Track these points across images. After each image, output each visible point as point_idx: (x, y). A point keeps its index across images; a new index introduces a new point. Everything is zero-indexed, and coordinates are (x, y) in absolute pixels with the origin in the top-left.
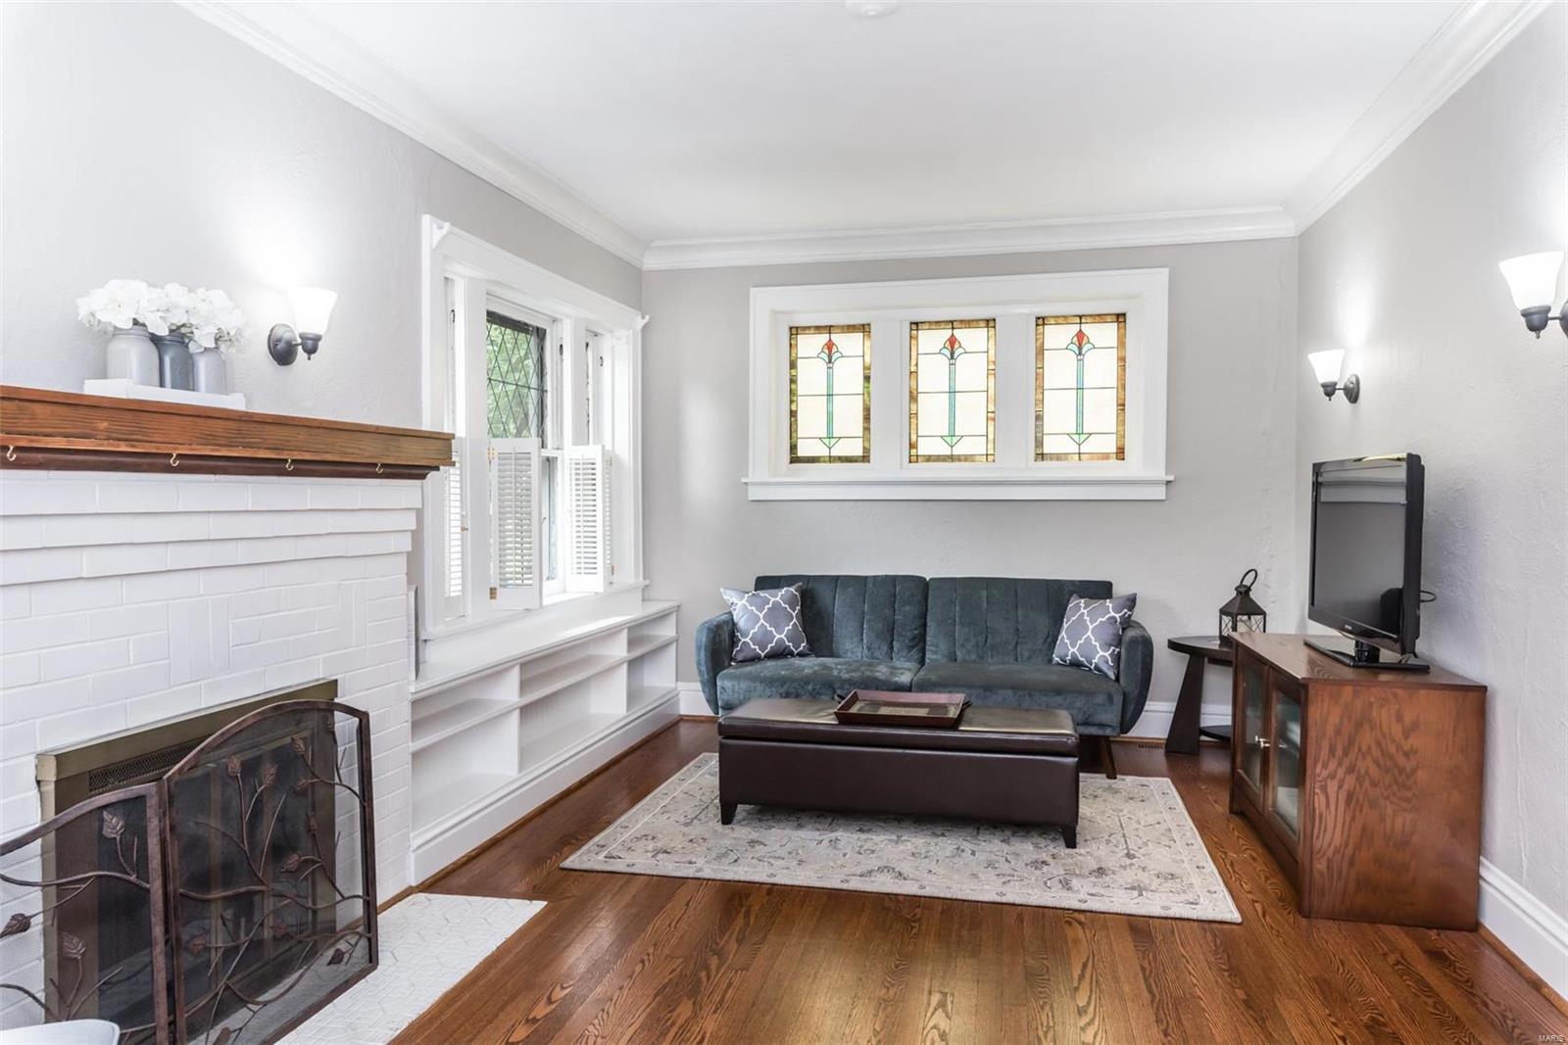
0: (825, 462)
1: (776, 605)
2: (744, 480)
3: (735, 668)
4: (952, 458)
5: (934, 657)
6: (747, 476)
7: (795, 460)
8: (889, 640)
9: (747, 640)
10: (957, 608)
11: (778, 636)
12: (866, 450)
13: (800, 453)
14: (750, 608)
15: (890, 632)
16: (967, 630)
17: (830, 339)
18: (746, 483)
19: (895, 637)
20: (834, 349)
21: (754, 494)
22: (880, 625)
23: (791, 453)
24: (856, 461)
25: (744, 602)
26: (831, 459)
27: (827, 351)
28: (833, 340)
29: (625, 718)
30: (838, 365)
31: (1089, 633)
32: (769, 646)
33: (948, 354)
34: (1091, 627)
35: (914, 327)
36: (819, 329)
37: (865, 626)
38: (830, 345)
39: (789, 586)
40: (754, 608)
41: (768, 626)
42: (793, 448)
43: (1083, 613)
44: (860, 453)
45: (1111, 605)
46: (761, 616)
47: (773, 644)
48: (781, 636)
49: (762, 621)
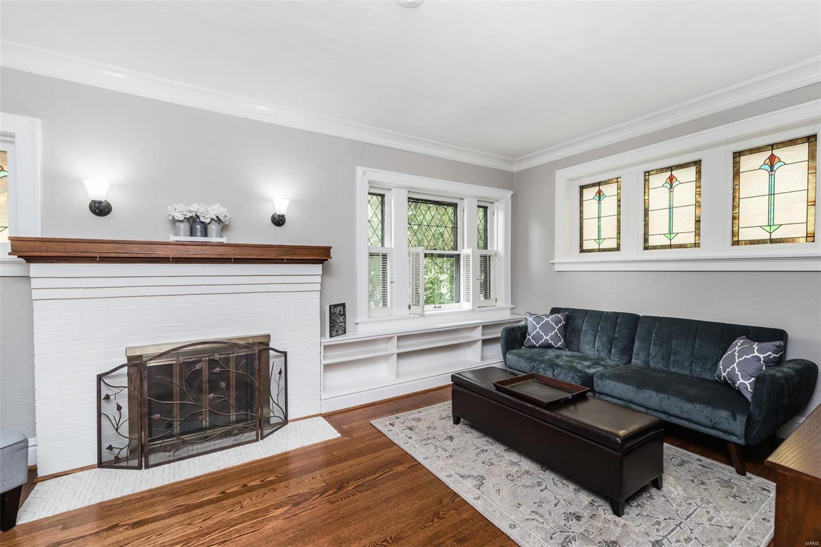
0: (597, 252)
1: (547, 322)
2: (552, 262)
3: (524, 349)
4: (671, 246)
5: (636, 361)
6: (554, 259)
7: (582, 251)
8: (609, 348)
9: (530, 337)
10: (653, 335)
11: (545, 338)
12: (619, 244)
13: (585, 247)
14: (533, 322)
15: (611, 342)
16: (657, 349)
17: (600, 189)
18: (553, 263)
19: (613, 346)
20: (602, 194)
21: (558, 268)
22: (605, 339)
23: (580, 248)
24: (613, 251)
25: (531, 319)
26: (600, 250)
27: (598, 195)
28: (601, 189)
29: (479, 364)
30: (603, 201)
31: (735, 365)
32: (541, 342)
33: (669, 187)
34: (737, 361)
35: (647, 174)
36: (593, 185)
37: (597, 338)
38: (599, 192)
39: (558, 313)
40: (535, 323)
41: (541, 332)
42: (581, 245)
43: (736, 350)
44: (615, 246)
45: (756, 347)
46: (538, 327)
47: (543, 341)
48: (547, 338)
49: (538, 329)
